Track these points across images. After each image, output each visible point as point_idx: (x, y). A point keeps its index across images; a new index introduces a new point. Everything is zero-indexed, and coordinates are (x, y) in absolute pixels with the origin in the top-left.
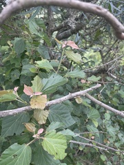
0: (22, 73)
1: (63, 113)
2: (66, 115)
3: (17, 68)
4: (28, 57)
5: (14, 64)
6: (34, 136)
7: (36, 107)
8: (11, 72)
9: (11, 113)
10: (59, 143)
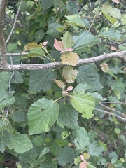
0: (48, 32)
1: (91, 77)
2: (94, 79)
3: (42, 29)
4: (54, 15)
5: (39, 23)
6: (64, 92)
7: (68, 63)
8: (34, 33)
9: (41, 67)
10: (87, 104)
